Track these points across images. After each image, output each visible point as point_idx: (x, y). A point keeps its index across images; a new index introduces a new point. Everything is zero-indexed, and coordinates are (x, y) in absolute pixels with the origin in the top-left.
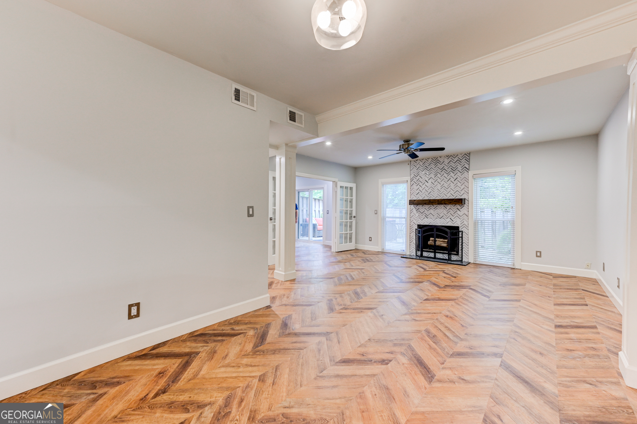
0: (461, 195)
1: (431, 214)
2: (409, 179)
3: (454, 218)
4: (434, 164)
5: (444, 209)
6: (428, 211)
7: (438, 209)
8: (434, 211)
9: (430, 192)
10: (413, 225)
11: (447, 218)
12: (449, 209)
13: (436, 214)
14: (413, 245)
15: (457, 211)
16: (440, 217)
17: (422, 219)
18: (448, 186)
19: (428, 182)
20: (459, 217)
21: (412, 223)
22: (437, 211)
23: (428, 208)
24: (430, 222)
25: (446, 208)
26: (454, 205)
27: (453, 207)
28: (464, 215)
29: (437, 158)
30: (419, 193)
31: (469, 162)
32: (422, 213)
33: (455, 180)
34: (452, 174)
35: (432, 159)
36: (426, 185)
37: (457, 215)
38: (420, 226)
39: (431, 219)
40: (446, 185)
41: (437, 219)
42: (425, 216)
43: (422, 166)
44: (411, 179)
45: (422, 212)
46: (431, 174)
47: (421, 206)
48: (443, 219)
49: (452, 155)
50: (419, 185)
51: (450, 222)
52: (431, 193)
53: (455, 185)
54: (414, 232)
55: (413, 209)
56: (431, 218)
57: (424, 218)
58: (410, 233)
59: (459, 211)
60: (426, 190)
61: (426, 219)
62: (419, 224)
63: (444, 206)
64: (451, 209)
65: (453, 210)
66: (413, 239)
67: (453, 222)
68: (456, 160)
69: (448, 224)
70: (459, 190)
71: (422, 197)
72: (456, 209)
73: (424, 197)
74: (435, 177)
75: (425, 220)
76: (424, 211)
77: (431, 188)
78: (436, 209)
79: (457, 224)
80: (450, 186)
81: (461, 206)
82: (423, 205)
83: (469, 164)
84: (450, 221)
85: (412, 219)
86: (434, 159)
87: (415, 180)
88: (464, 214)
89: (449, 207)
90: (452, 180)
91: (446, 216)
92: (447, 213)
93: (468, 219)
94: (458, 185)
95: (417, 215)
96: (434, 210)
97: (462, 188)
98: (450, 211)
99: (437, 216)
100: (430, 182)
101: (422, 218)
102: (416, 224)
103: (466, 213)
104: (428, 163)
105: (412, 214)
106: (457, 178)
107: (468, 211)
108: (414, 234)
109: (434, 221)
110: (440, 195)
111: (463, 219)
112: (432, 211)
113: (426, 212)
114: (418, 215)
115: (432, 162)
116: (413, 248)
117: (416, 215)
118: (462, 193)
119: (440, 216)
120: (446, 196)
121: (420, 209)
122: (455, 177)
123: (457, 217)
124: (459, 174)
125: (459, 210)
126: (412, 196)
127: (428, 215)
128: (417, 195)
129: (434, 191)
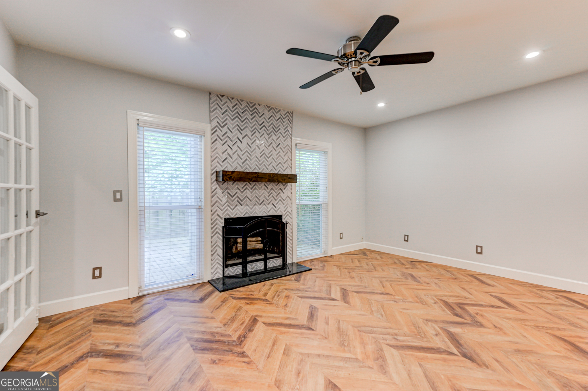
0: (284, 169)
1: (247, 198)
2: (208, 128)
3: (277, 203)
4: (251, 113)
5: (265, 189)
6: (242, 192)
7: (257, 190)
8: (251, 193)
9: (246, 160)
10: (216, 219)
11: (269, 204)
12: (271, 190)
13: (254, 198)
14: (217, 259)
15: (279, 193)
16: (260, 203)
17: (232, 207)
18: (269, 154)
19: (241, 142)
20: (282, 201)
21: (215, 216)
22: (256, 193)
23: (243, 188)
24: (247, 212)
25: (268, 188)
26: (276, 183)
27: (275, 186)
28: (288, 198)
29: (255, 104)
30: (226, 158)
31: (292, 124)
32: (232, 197)
33: (277, 147)
34: (274, 137)
35: (247, 103)
36: (238, 147)
37: (280, 198)
38: (228, 221)
39: (247, 207)
40: (267, 152)
41: (255, 206)
42: (238, 201)
43: (233, 110)
44: (212, 130)
45: (232, 195)
46: (247, 128)
47: (231, 183)
48: (263, 205)
49: (274, 107)
50: (226, 144)
51: (272, 210)
52: (247, 162)
53: (277, 154)
54: (219, 234)
55: (216, 189)
56: (247, 205)
57: (236, 206)
58: (212, 237)
59: (282, 193)
60: (238, 155)
61: (239, 207)
62: (227, 217)
63: (265, 185)
64: (274, 190)
65: (276, 191)
66: (217, 248)
67: (276, 210)
68: (278, 116)
69: (270, 212)
70: (282, 162)
71: (232, 166)
72: (279, 190)
73: (236, 168)
74: (252, 135)
75: (238, 209)
76: (236, 193)
77: (247, 153)
78: (254, 190)
79: (280, 211)
80: (272, 155)
81: (284, 185)
82: (235, 182)
83: (292, 128)
84: (272, 207)
85: (215, 208)
86: (251, 105)
87: (219, 133)
88: (288, 196)
89: (271, 186)
90: (275, 145)
91: (268, 200)
92: (269, 196)
93: (292, 203)
94: (281, 155)
95: (224, 200)
96: (251, 191)
97: (285, 160)
98: (272, 193)
99: (256, 201)
100: (245, 141)
101: (232, 205)
102: (222, 216)
103: (290, 195)
104: (242, 107)
105: (215, 199)
106: (280, 144)
107: (292, 193)
108: (218, 237)
109: (251, 209)
110: (260, 167)
111: (287, 204)
112: (248, 193)
113: (239, 194)
114: (226, 201)
115: (247, 108)
116: (218, 265)
117: (221, 201)
118: (286, 166)
119: (259, 200)
120: (268, 169)
121: (229, 189)
122: (278, 142)
123: (280, 202)
124: (281, 138)
125: (282, 191)
126: (215, 163)
127: (242, 199)
128: (223, 161)
129: (251, 160)
